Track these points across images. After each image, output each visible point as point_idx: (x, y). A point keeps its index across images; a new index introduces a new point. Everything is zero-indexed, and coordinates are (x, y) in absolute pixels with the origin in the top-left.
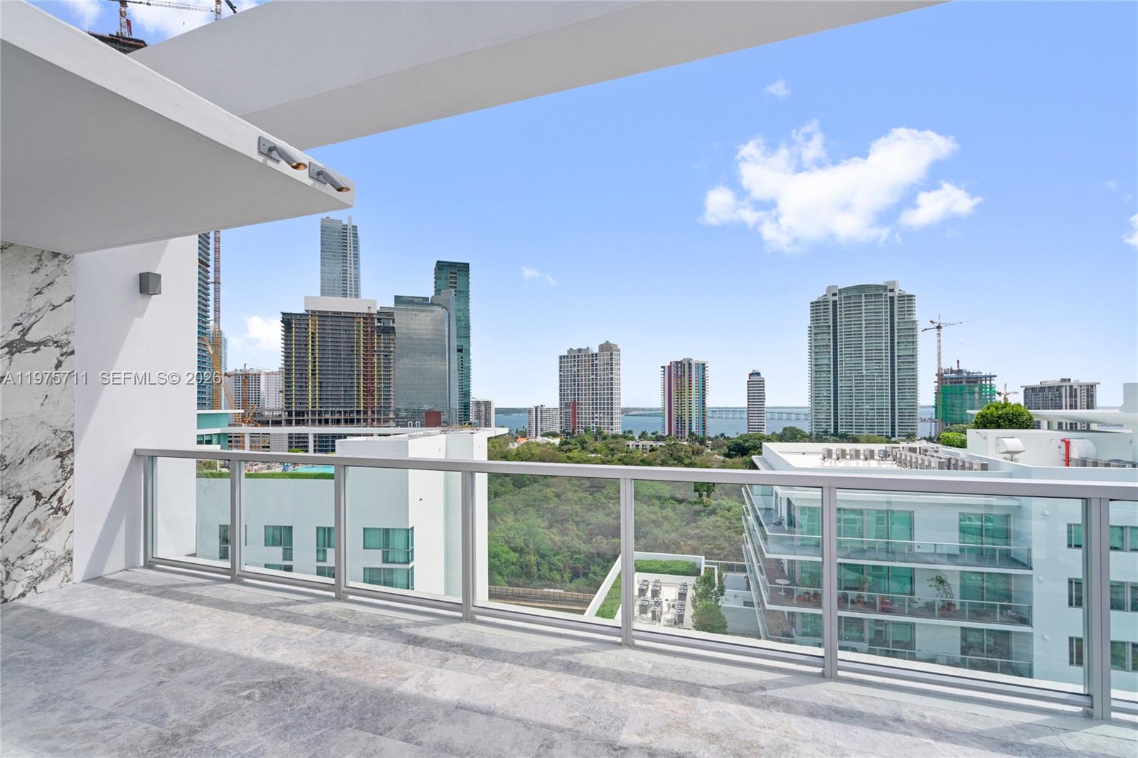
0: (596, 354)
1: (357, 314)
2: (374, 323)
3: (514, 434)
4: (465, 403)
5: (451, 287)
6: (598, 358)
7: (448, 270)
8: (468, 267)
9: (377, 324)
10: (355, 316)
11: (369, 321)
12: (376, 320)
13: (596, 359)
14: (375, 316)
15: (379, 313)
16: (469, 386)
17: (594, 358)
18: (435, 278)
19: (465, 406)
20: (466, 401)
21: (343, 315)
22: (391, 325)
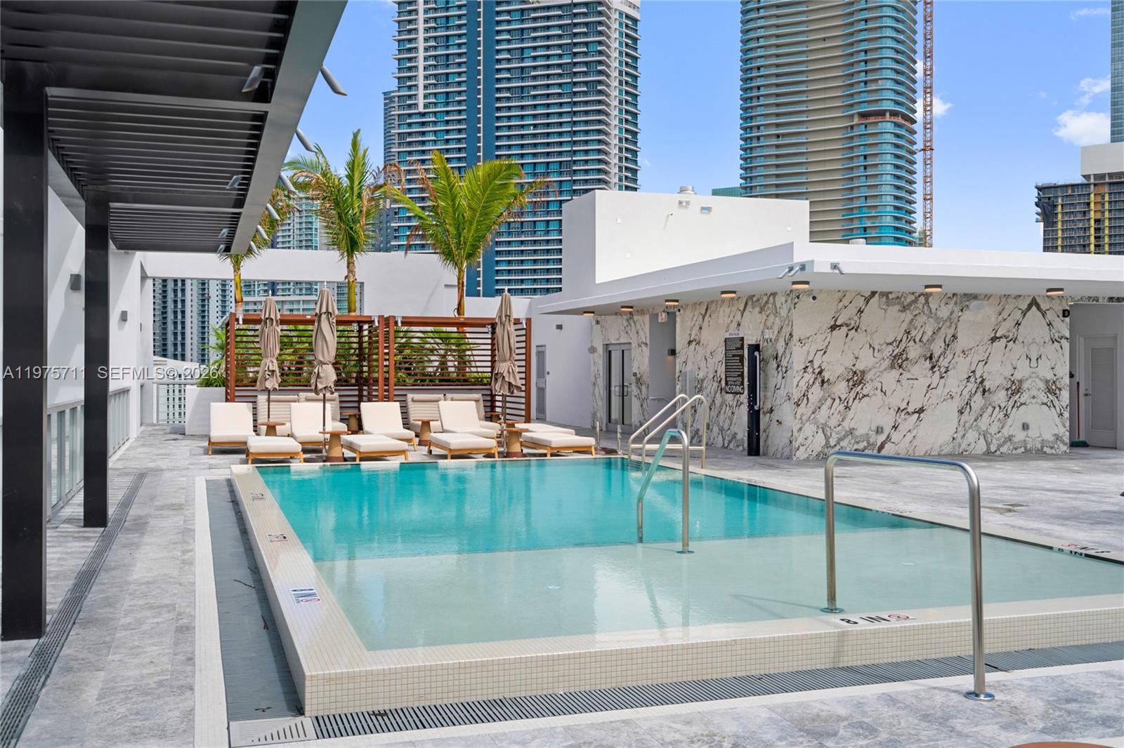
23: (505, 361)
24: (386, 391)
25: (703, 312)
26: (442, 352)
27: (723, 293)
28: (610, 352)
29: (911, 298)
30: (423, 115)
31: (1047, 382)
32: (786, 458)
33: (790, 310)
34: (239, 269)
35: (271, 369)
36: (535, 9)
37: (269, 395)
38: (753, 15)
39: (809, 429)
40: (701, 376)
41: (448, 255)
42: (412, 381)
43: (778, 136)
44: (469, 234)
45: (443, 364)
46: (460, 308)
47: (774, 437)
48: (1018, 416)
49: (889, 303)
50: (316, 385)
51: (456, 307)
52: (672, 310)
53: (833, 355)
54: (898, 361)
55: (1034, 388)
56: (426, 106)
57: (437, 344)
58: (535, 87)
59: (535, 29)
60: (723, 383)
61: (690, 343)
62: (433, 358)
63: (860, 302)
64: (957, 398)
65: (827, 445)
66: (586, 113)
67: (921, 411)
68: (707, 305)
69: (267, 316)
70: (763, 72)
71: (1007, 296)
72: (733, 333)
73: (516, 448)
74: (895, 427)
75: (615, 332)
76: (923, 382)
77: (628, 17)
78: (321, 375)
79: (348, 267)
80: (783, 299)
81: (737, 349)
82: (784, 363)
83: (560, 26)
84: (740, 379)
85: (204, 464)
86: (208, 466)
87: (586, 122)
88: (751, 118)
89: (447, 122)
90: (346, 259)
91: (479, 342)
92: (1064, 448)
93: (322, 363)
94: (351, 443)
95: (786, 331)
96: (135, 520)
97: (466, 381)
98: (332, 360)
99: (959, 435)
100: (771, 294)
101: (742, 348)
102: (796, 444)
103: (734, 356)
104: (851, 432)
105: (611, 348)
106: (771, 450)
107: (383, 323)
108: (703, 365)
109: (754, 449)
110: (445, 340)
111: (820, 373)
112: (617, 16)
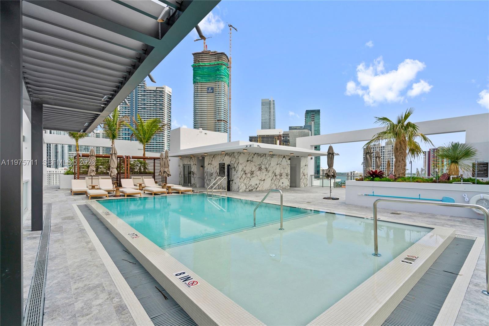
0: (384, 147)
1: (275, 135)
2: (281, 139)
3: (340, 184)
4: (318, 170)
5: (312, 121)
6: (385, 148)
7: (310, 113)
8: (320, 111)
9: (282, 139)
10: (274, 136)
11: (280, 138)
12: (282, 137)
13: (384, 149)
14: (282, 136)
15: (283, 134)
16: (319, 163)
17: (383, 148)
18: (305, 117)
19: (317, 171)
20: (318, 169)
21: (270, 136)
22: (288, 139)
23: (167, 168)
24: (127, 176)
25: (213, 157)
26: (140, 166)
27: (222, 152)
28: (184, 166)
29: (263, 155)
30: (120, 111)
31: (286, 174)
32: (237, 191)
33: (238, 157)
34: (78, 142)
35: (93, 170)
36: (147, 90)
37: (92, 177)
38: (196, 98)
39: (243, 184)
40: (212, 172)
41: (141, 141)
42: (131, 173)
43: (201, 123)
44: (147, 136)
45: (140, 169)
46: (144, 154)
47: (234, 186)
48: (282, 181)
49: (258, 156)
50: (111, 174)
51: (143, 154)
52: (203, 156)
53: (247, 167)
54: (260, 169)
55: (284, 175)
56: (120, 109)
57: (138, 164)
58: (147, 108)
59: (147, 95)
60: (219, 174)
61: (209, 164)
62: (137, 167)
63: (253, 155)
64: (271, 177)
65: (246, 188)
66: (160, 114)
67: (264, 180)
68: (214, 155)
69: (91, 154)
70: (198, 110)
71: (280, 155)
72: (222, 162)
73: (170, 191)
74: (259, 184)
75: (186, 162)
76: (265, 174)
77: (169, 95)
78: (112, 171)
79: (112, 143)
80: (236, 154)
81: (223, 166)
82: (237, 169)
83: (153, 95)
84: (224, 173)
85: (72, 199)
86: (74, 200)
87: (160, 117)
88: (196, 119)
89: (126, 113)
90: (112, 140)
91: (150, 164)
92: (289, 187)
93: (113, 168)
94: (123, 191)
95: (237, 161)
96: (55, 226)
97: (146, 173)
98: (116, 167)
99: (271, 185)
100: (233, 153)
101: (224, 165)
102: (240, 188)
103: (222, 167)
104: (251, 185)
105: (184, 165)
106: (233, 190)
107: (126, 158)
108: (213, 169)
109: (229, 189)
110: (141, 163)
111: (245, 171)
112: (167, 94)
